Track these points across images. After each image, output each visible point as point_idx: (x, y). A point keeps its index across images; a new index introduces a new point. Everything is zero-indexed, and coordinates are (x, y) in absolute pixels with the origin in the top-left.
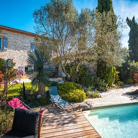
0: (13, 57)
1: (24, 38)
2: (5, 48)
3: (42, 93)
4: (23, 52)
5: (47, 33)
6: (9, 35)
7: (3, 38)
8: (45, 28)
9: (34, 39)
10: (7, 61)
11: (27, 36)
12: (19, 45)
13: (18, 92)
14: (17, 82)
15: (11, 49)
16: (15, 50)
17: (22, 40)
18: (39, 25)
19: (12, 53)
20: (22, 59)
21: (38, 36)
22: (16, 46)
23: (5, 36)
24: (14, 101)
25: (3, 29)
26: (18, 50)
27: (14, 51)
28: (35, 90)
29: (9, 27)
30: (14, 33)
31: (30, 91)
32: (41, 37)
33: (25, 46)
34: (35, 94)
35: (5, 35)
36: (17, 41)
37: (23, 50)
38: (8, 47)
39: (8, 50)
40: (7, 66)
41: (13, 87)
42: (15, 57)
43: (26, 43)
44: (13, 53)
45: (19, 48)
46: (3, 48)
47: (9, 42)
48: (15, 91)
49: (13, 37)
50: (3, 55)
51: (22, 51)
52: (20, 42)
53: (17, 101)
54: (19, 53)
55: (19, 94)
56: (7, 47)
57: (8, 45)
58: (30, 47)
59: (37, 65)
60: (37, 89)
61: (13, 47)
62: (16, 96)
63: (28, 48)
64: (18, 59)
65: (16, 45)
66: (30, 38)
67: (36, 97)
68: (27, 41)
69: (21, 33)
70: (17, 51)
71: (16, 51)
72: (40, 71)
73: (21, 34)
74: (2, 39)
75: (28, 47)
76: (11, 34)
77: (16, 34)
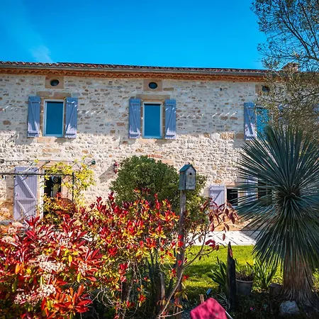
0: (191, 157)
1: (223, 92)
2: (169, 133)
3: (300, 294)
4: (219, 139)
5: (310, 57)
6: (179, 90)
7: (164, 103)
8: (301, 39)
9: (254, 89)
10: (183, 171)
11: (231, 82)
12: (207, 116)
13: (210, 276)
14: (214, 242)
15: (185, 134)
16: (197, 134)
17: (215, 100)
18: (277, 36)
19: (186, 144)
20: (218, 162)
21: (274, 76)
22: (200, 122)
23: (167, 97)
24: (206, 308)
25: (164, 76)
26: (206, 134)
27: (194, 139)
28: (270, 278)
29: (178, 69)
30: (191, 83)
31: (251, 278)
32: (284, 76)
33: (226, 118)
34: (271, 296)
35: (169, 93)
36: (201, 105)
37: (218, 131)
38: (177, 127)
39: (177, 137)
40: (181, 188)
41: (202, 259)
42: (196, 157)
43: (229, 107)
44: (191, 145)
45: (207, 127)
46: (165, 132)
47: (178, 114)
48: (200, 271)
49: (190, 95)
50: (164, 153)
51: (216, 136)
52: (209, 107)
53: (217, 312)
54: (207, 144)
55: (214, 285)
56: (173, 129)
57: (177, 122)
58: (242, 118)
59: (277, 181)
60: (279, 277)
61: (190, 125)
62: (206, 289)
63: (236, 122)
64: (206, 163)
65: (198, 118)
66: (242, 88)
67: (277, 308)
68: (230, 101)
69: (211, 79)
70: (202, 137)
71: (198, 137)
72: (289, 204)
73: (211, 82)
74: (161, 107)
75: (236, 118)
76: (185, 85)
77: (198, 83)
